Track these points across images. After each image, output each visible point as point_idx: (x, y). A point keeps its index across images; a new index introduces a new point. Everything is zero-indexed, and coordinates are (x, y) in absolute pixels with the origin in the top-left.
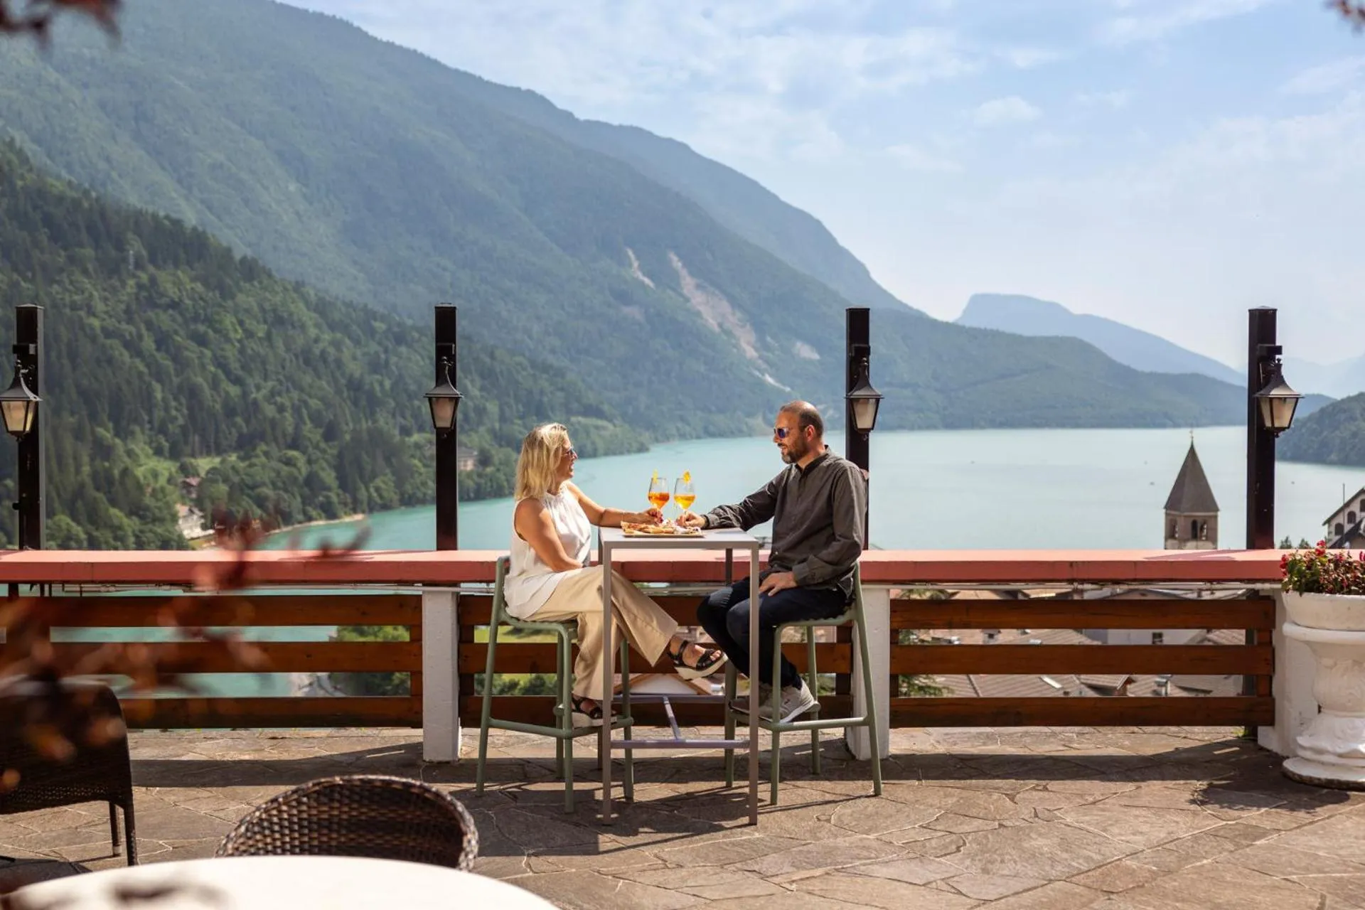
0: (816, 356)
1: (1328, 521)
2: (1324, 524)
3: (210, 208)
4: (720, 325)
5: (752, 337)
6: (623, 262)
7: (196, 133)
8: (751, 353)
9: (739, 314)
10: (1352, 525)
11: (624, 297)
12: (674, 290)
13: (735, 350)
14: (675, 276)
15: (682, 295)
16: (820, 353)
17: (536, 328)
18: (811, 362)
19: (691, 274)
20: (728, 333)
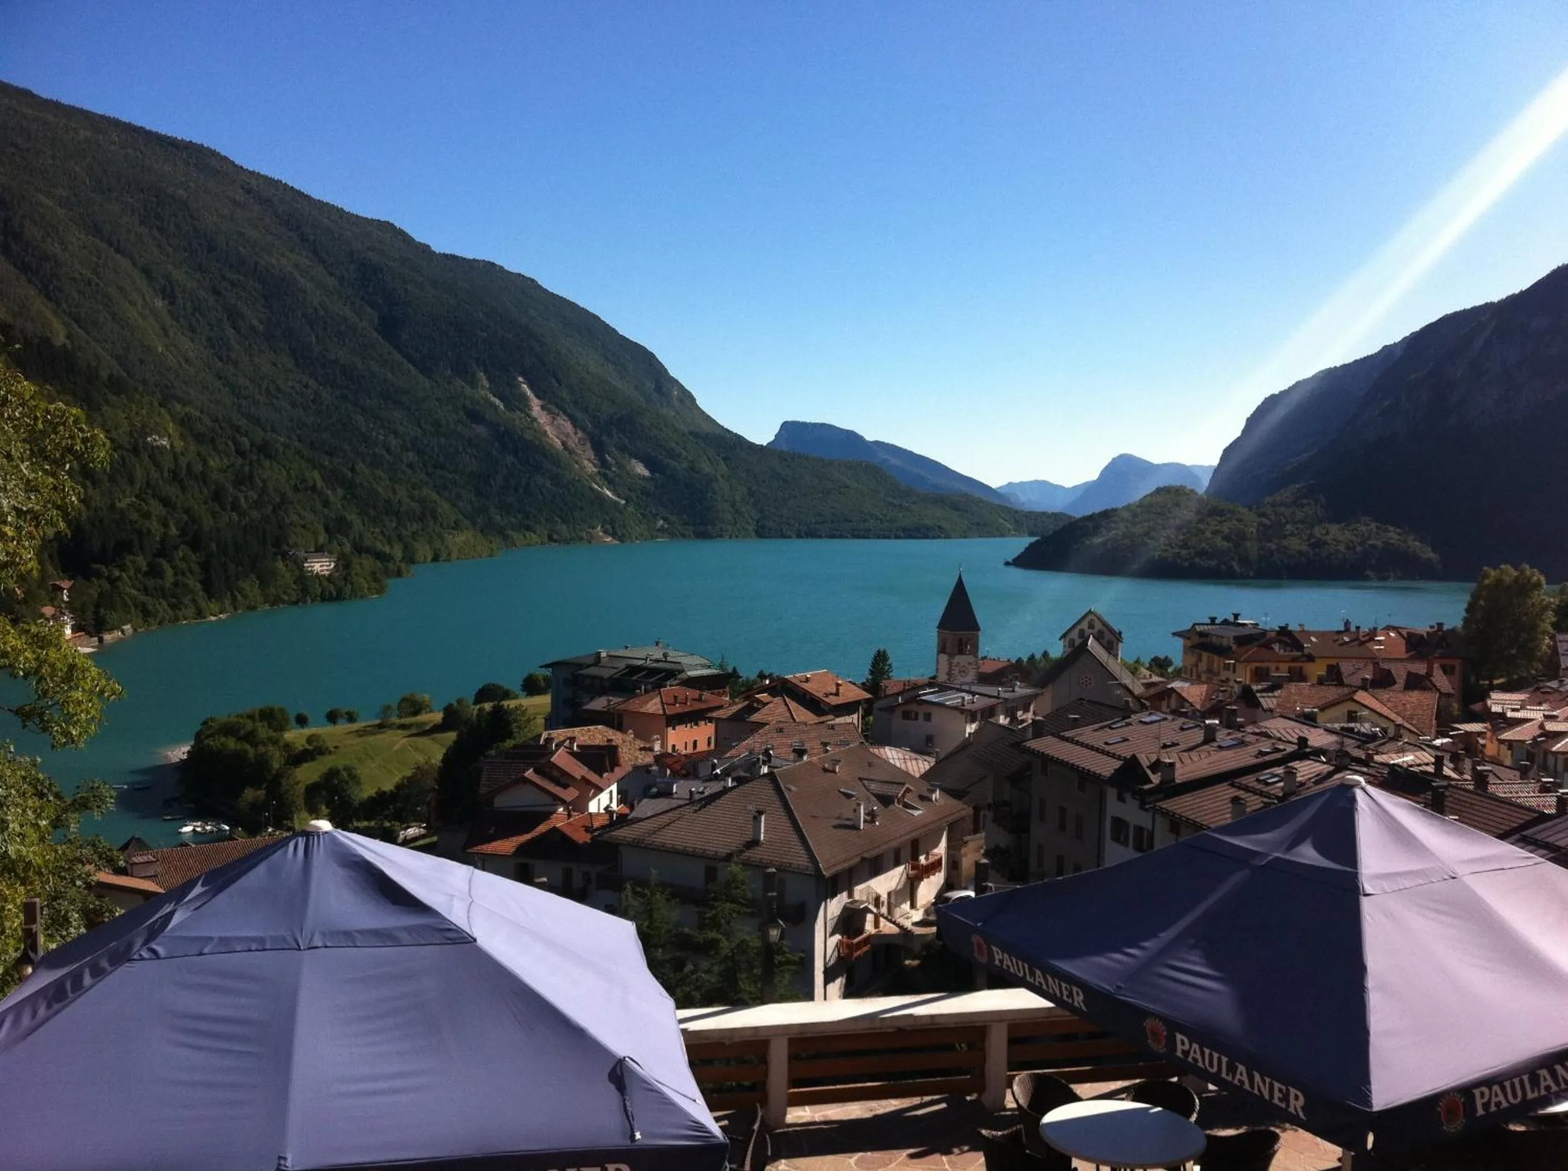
0: (646, 473)
1: (1064, 636)
2: (1060, 639)
3: (77, 321)
4: (564, 443)
5: (591, 454)
6: (473, 383)
7: (65, 250)
8: (591, 468)
9: (580, 434)
10: (1082, 640)
11: (475, 416)
12: (522, 411)
13: (577, 466)
14: (524, 398)
15: (529, 416)
16: (650, 471)
17: (394, 442)
18: (644, 478)
19: (537, 396)
20: (571, 452)
